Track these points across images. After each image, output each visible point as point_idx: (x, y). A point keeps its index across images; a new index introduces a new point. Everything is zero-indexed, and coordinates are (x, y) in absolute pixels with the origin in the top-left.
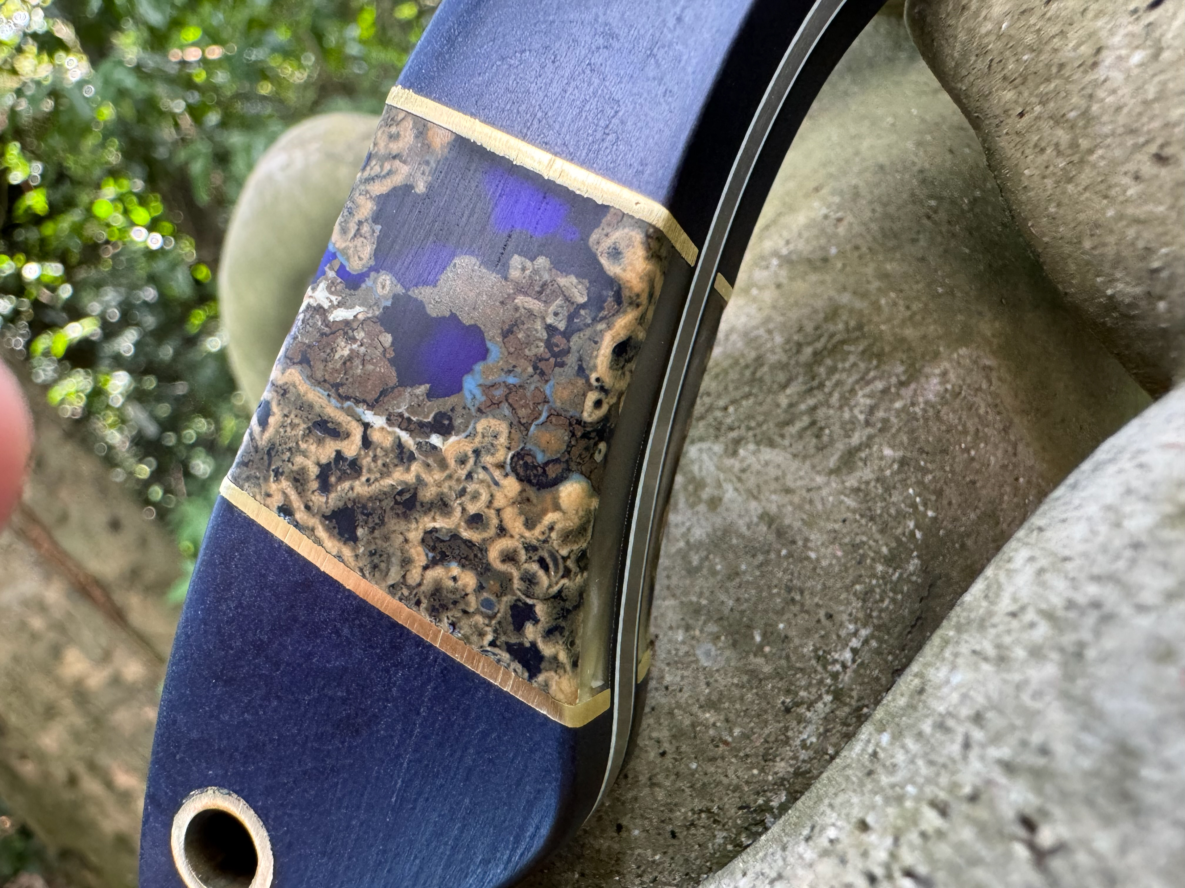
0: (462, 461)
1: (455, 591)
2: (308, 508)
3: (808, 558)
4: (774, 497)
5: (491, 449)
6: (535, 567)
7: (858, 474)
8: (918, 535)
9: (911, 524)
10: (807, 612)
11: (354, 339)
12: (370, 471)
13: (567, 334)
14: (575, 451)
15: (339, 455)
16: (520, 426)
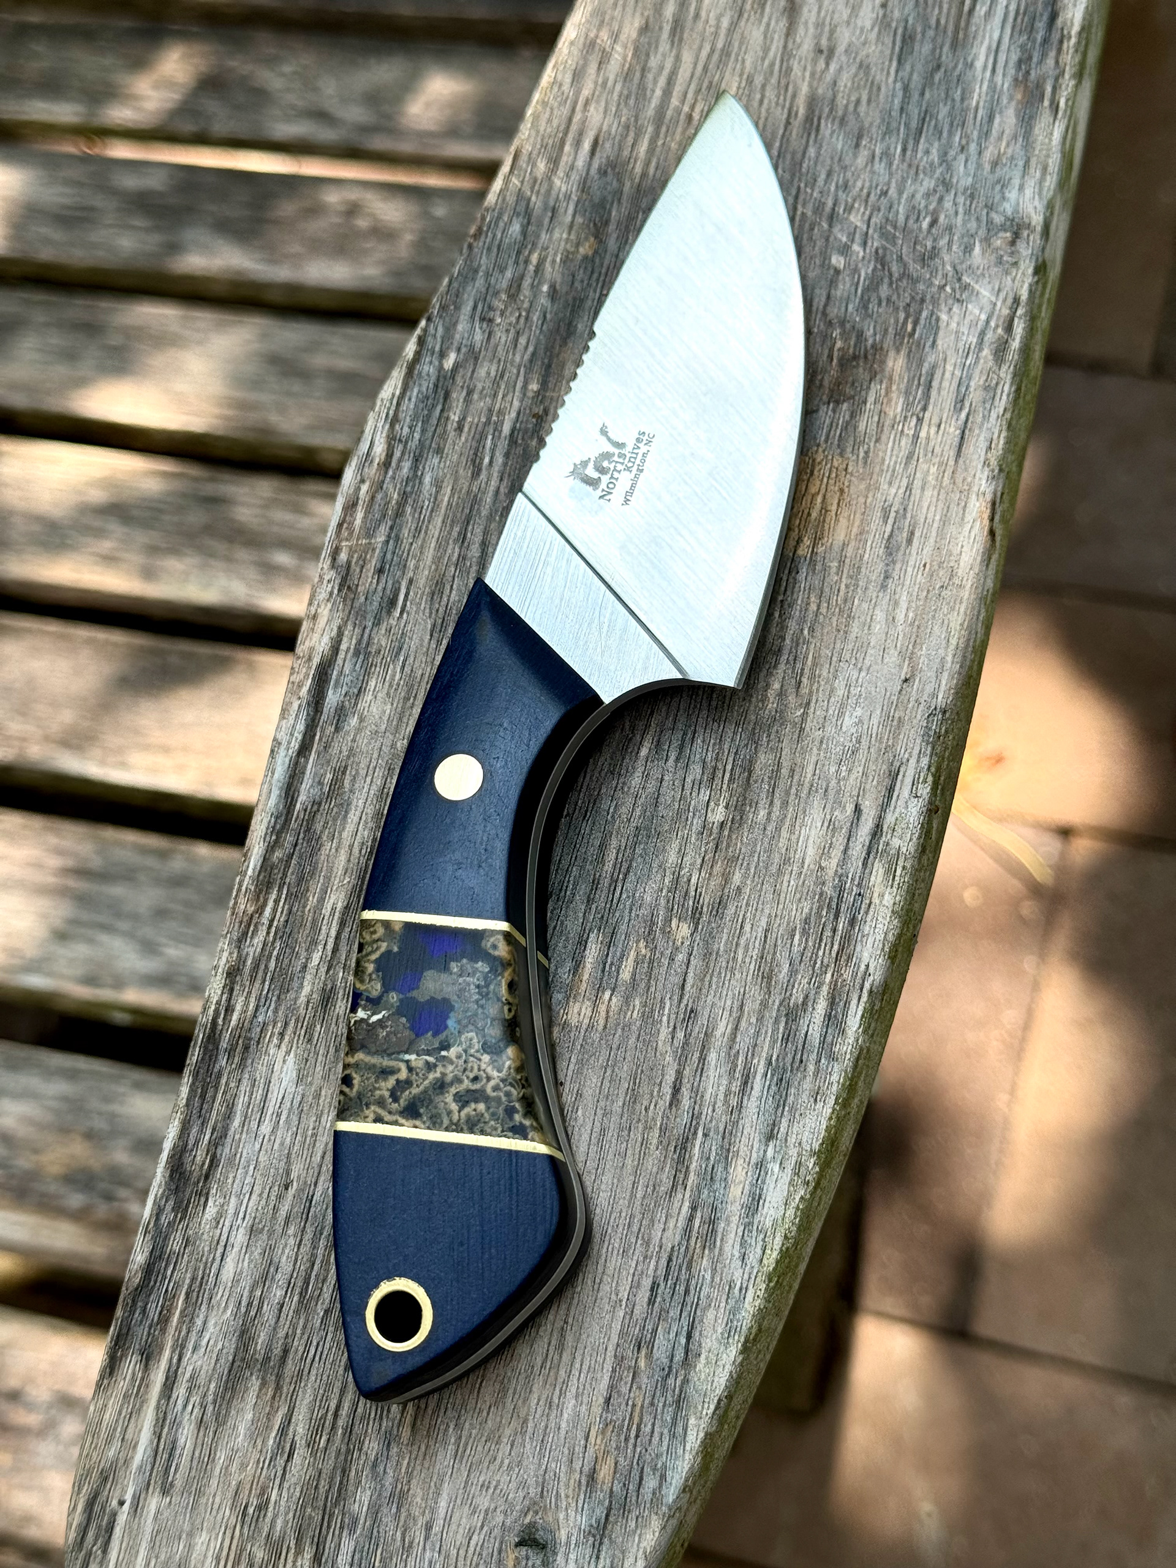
0: (459, 1057)
1: (477, 1115)
2: (390, 1113)
5: (470, 1046)
11: (386, 1027)
12: (416, 1081)
13: (487, 986)
14: (508, 1033)
15: (398, 1081)
16: (480, 1031)
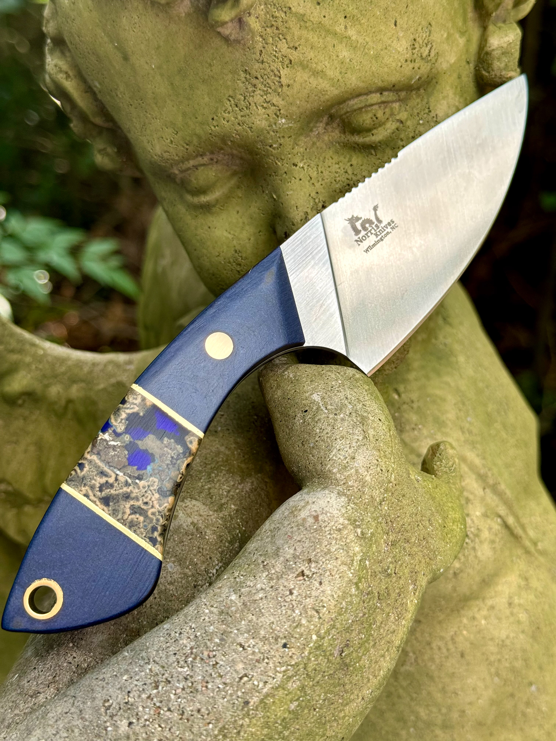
0: (144, 488)
1: (137, 522)
5: (152, 485)
6: (160, 517)
11: (116, 451)
12: (116, 487)
13: (177, 460)
14: (174, 489)
15: (107, 482)
16: (161, 480)
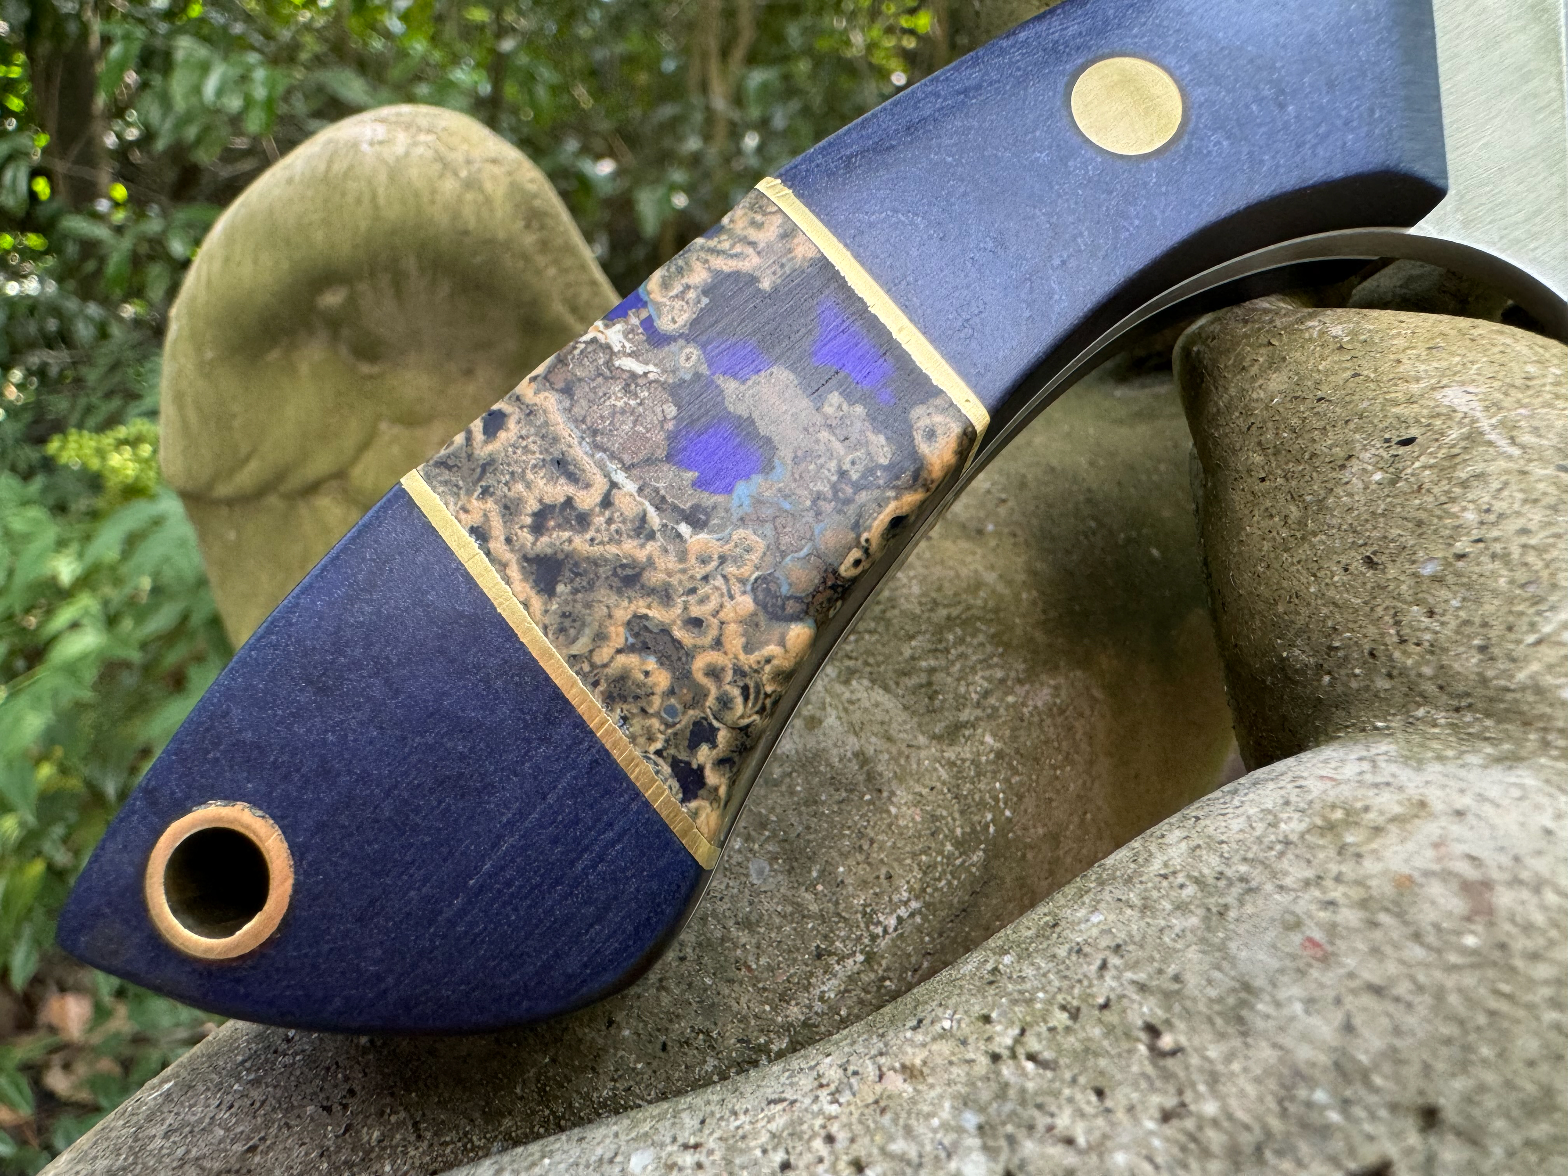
0: (704, 561)
1: (641, 685)
2: (508, 541)
3: (888, 812)
4: (873, 739)
5: (738, 560)
6: (736, 692)
7: (958, 749)
8: (992, 829)
9: (989, 816)
10: (869, 864)
11: (636, 396)
12: (598, 531)
13: (858, 488)
14: (820, 598)
15: (569, 502)
16: (777, 550)
